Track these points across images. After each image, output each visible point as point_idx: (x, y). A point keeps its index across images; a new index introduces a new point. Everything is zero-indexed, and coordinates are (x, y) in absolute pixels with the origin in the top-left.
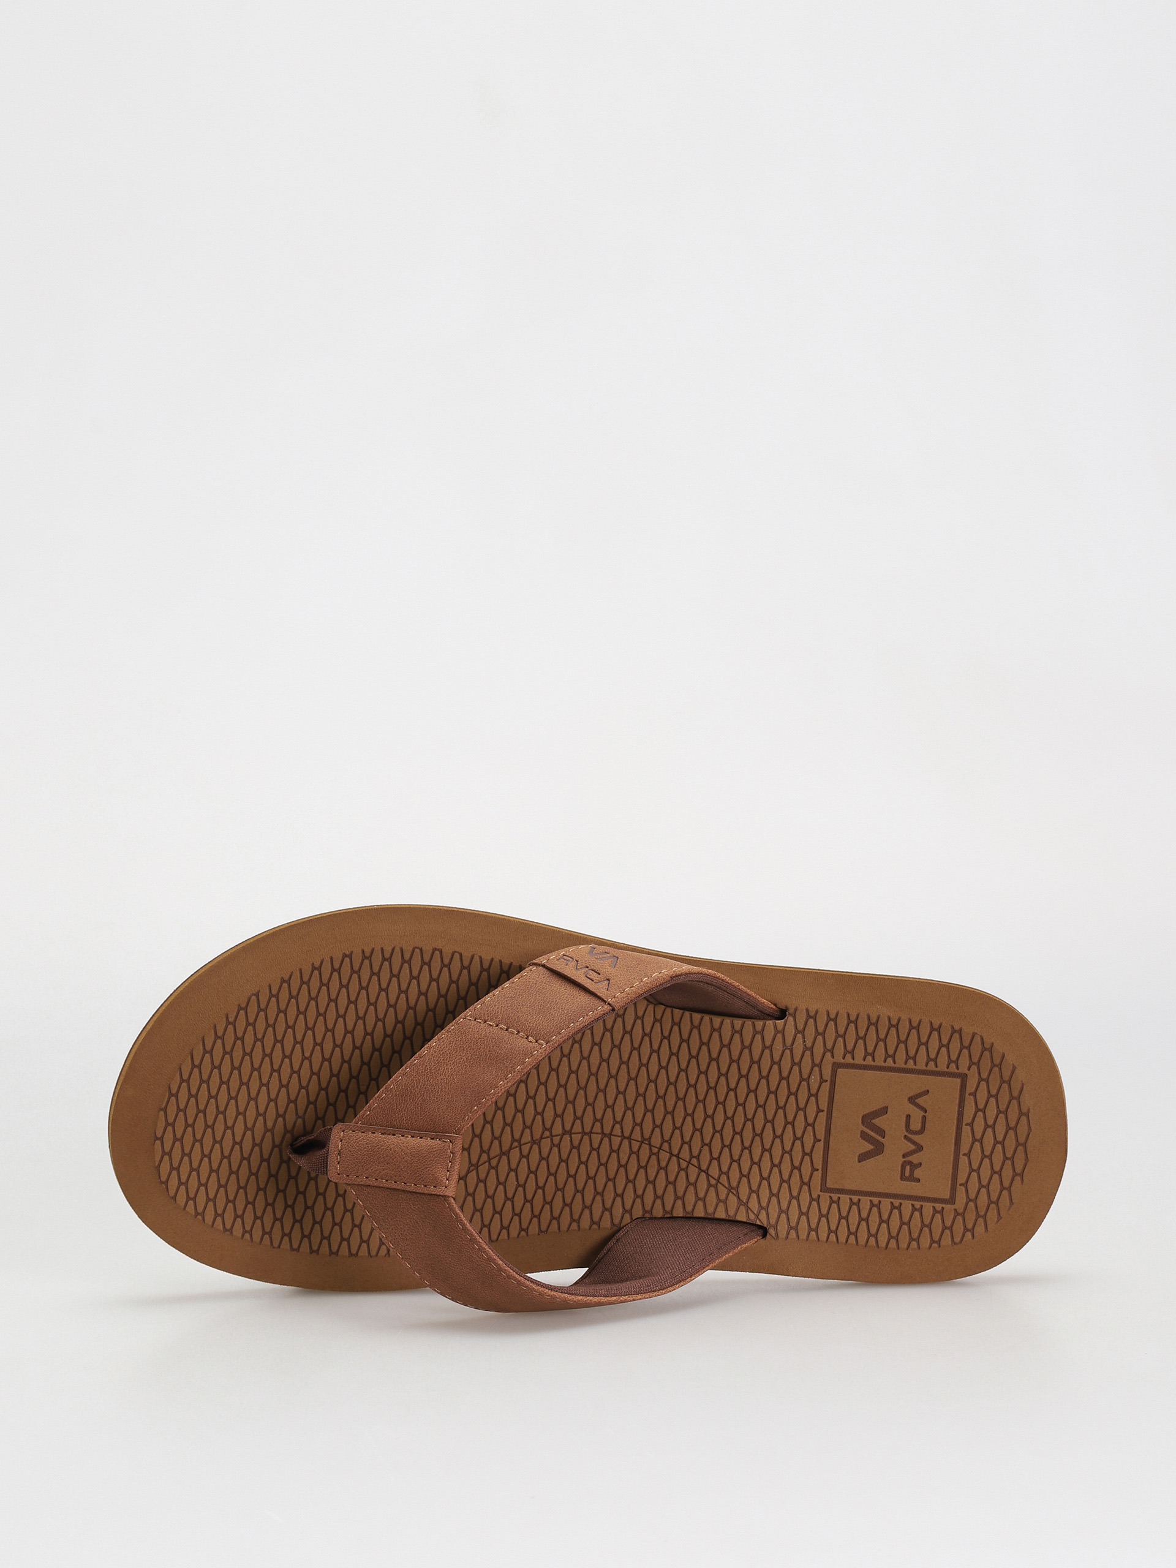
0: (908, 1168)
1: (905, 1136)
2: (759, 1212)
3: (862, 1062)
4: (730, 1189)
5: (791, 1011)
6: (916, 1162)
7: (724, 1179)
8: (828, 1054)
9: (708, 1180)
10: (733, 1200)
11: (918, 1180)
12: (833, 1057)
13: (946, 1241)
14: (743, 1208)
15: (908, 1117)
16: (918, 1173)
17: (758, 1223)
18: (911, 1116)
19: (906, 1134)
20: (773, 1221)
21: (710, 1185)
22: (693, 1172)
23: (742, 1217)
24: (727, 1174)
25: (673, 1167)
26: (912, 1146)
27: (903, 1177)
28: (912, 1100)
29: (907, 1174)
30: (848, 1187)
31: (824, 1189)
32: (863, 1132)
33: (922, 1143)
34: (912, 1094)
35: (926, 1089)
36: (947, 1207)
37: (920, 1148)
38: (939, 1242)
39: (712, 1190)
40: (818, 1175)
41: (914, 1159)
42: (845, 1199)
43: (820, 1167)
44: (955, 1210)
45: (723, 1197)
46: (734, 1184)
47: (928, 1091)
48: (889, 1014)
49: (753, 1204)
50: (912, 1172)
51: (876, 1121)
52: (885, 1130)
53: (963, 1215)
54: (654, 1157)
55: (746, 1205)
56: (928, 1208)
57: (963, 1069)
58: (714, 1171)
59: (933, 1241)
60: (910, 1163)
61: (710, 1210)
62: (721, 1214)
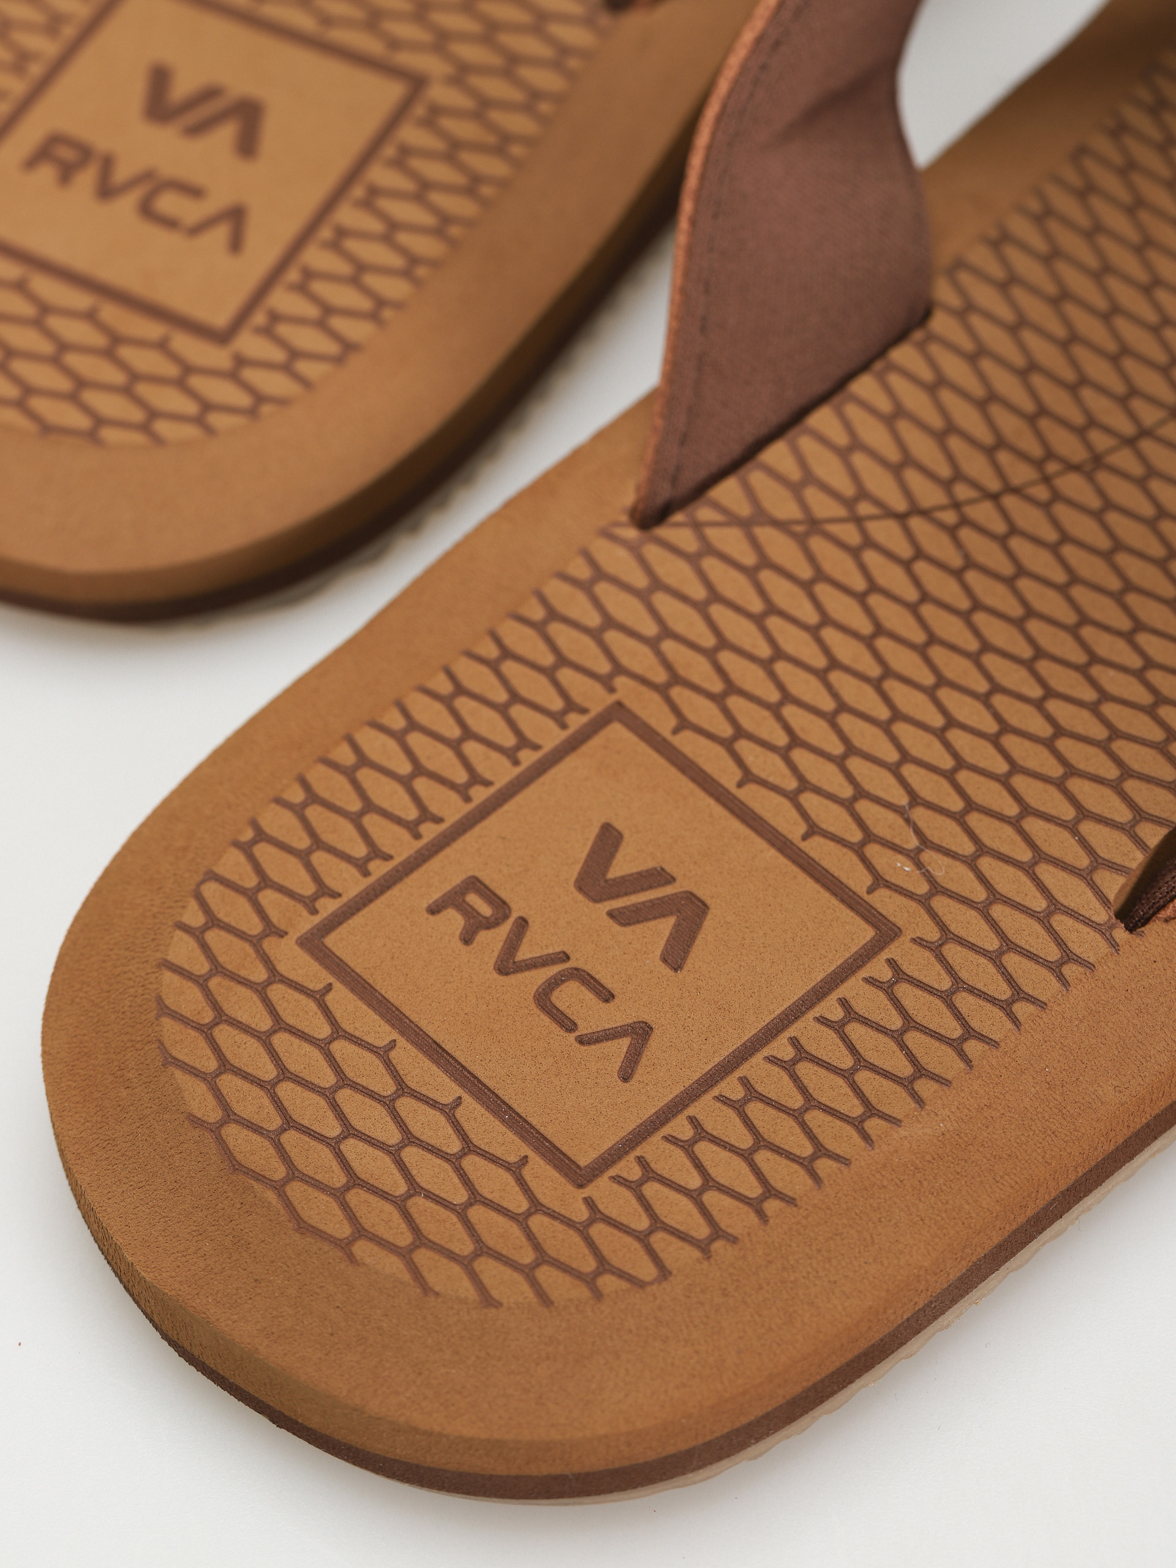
0: (485, 910)
1: (568, 958)
2: (703, 538)
3: (843, 991)
4: (814, 525)
5: (1120, 934)
6: (483, 936)
7: (850, 534)
8: (932, 934)
9: (877, 503)
10: (785, 507)
11: (434, 910)
12: (918, 941)
13: (234, 865)
14: (744, 509)
15: (607, 996)
16: (454, 920)
17: (679, 517)
18: (602, 1005)
19: (567, 965)
20: (652, 552)
21: (863, 494)
22: (929, 495)
23: (728, 491)
24: (855, 553)
25: (976, 466)
26: (528, 956)
27: (474, 884)
28: (641, 1032)
29: (473, 899)
30: (571, 762)
31: (618, 712)
32: (671, 880)
33: (514, 979)
34: (654, 1043)
35: (637, 1077)
36: (307, 923)
37: (507, 965)
38: (247, 849)
39: (847, 488)
40: (663, 722)
41: (493, 940)
42: (550, 736)
43: (678, 741)
44: (282, 934)
45: (812, 495)
46: (817, 544)
47: (625, 1079)
48: (902, 1132)
49: (731, 541)
50: (468, 912)
51: (665, 926)
52: (628, 930)
53: (256, 942)
54: (1037, 451)
55: (746, 525)
56: (351, 885)
57: (602, 1189)
58: (886, 532)
59: (261, 835)
60: (490, 924)
61: (806, 444)
62: (777, 454)
